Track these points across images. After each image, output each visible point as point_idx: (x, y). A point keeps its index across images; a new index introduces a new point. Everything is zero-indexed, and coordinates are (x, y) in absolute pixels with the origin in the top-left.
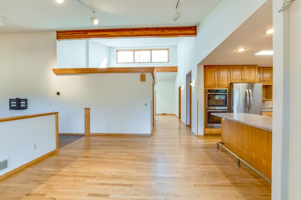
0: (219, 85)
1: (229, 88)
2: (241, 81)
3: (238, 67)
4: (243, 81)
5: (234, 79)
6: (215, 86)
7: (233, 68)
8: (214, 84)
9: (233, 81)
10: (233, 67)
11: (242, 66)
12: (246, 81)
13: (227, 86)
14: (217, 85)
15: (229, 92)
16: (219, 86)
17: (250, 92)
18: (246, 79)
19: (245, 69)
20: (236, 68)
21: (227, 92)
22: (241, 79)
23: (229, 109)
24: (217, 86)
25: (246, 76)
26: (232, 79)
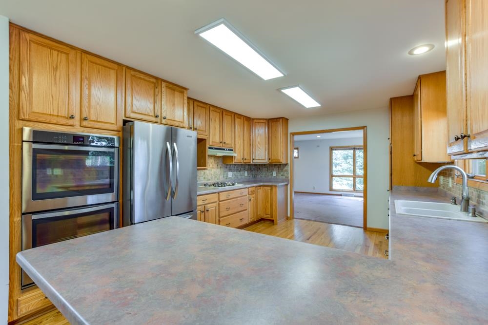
0: (85, 119)
1: (121, 133)
2: (154, 119)
3: (147, 78)
4: (158, 120)
5: (135, 109)
6: (71, 122)
7: (134, 76)
8: (64, 113)
9: (133, 115)
10: (133, 73)
11: (156, 78)
12: (164, 121)
13: (115, 127)
14: (77, 117)
15: (121, 148)
16: (85, 123)
17: (174, 150)
18: (164, 115)
19: (163, 89)
20: (140, 78)
21: (114, 147)
22: (152, 114)
23: (121, 201)
24: (76, 121)
25: (164, 107)
26: (129, 108)
